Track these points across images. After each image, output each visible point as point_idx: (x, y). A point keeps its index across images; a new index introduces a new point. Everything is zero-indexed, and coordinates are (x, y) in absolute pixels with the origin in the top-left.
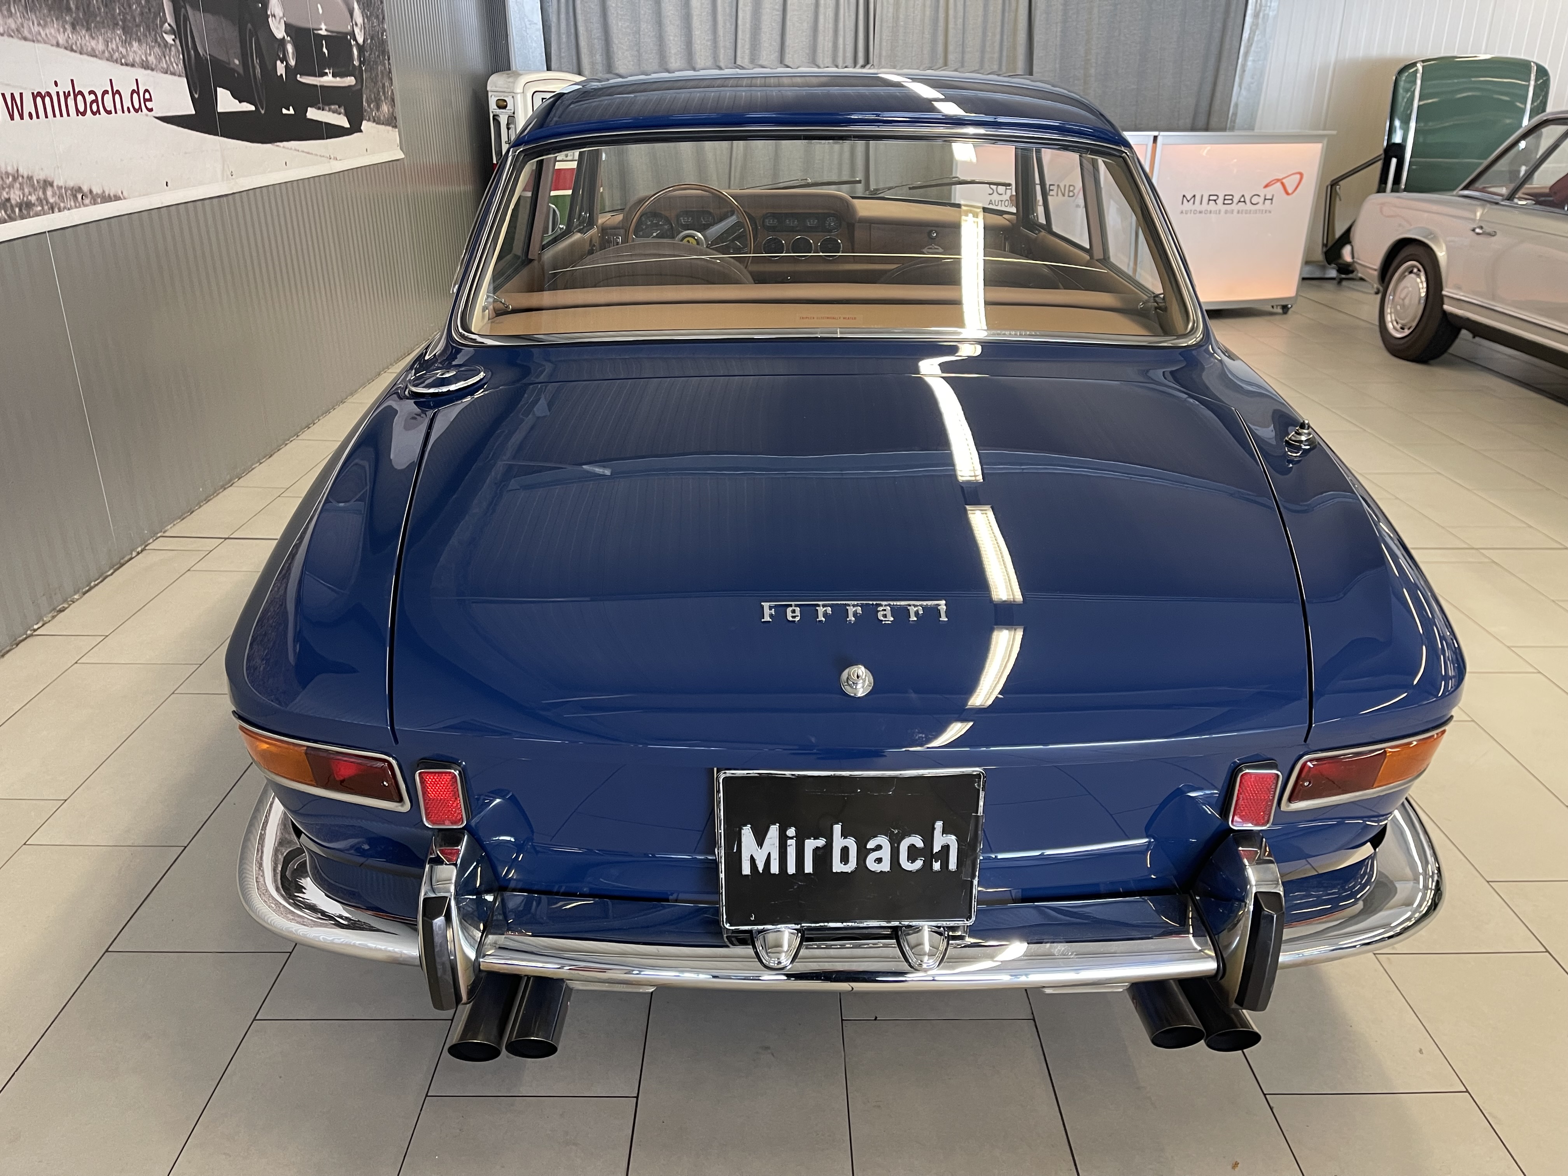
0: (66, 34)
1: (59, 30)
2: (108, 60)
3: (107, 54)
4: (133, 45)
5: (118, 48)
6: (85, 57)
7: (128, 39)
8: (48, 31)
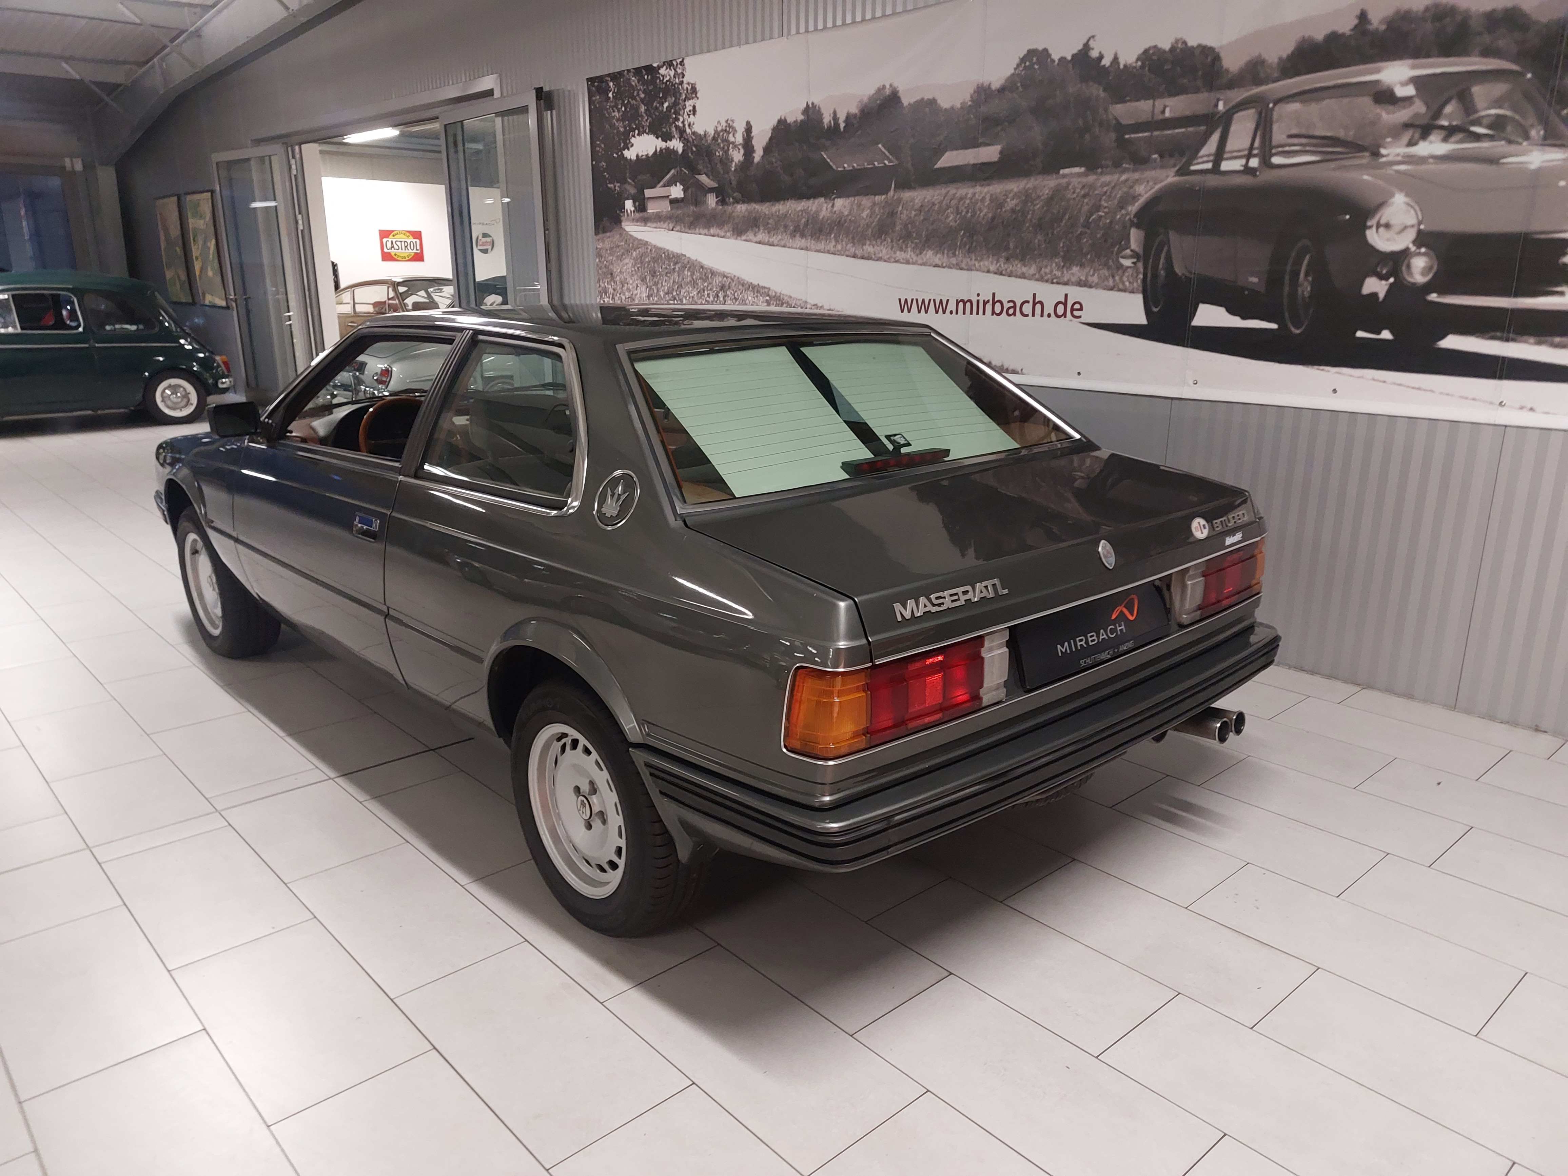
0: (998, 265)
1: (992, 263)
2: (1037, 280)
3: (1037, 276)
4: (1072, 269)
5: (1051, 271)
6: (1013, 279)
7: (1068, 265)
8: (982, 263)
